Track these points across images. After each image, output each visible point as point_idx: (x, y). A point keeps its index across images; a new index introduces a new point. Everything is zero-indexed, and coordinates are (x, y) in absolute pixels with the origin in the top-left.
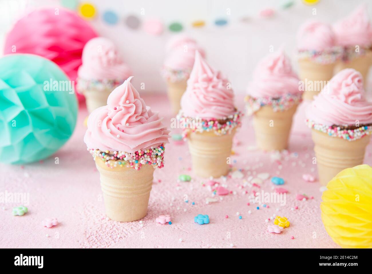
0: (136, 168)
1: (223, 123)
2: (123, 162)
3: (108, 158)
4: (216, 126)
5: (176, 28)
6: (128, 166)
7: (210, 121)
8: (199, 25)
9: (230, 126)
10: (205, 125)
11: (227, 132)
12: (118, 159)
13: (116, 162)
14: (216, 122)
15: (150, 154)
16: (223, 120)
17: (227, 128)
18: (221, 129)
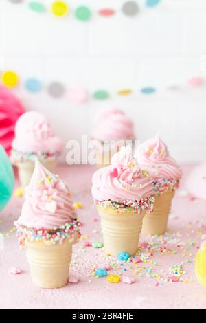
0: (139, 213)
1: (52, 233)
2: (130, 208)
3: (118, 206)
4: (45, 235)
5: (101, 95)
6: (133, 211)
7: (40, 230)
8: (126, 92)
9: (61, 237)
10: (34, 234)
11: (57, 242)
12: (126, 206)
13: (124, 209)
14: (46, 232)
15: (147, 201)
16: (53, 230)
17: (57, 238)
18: (50, 238)
